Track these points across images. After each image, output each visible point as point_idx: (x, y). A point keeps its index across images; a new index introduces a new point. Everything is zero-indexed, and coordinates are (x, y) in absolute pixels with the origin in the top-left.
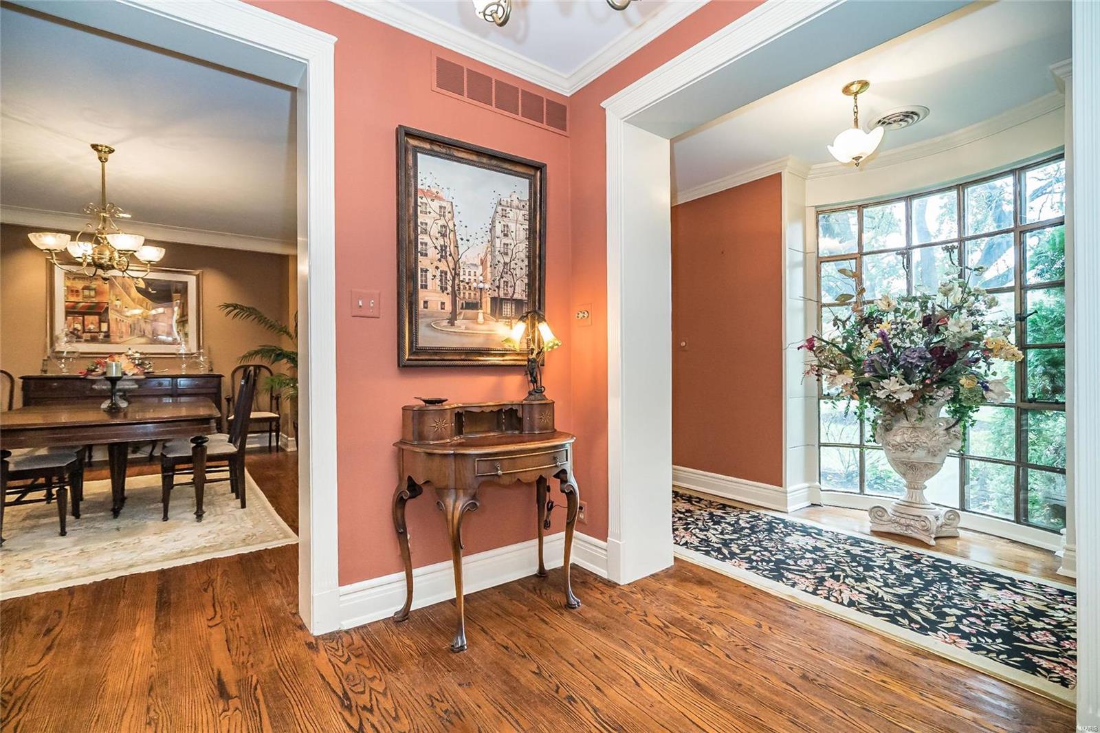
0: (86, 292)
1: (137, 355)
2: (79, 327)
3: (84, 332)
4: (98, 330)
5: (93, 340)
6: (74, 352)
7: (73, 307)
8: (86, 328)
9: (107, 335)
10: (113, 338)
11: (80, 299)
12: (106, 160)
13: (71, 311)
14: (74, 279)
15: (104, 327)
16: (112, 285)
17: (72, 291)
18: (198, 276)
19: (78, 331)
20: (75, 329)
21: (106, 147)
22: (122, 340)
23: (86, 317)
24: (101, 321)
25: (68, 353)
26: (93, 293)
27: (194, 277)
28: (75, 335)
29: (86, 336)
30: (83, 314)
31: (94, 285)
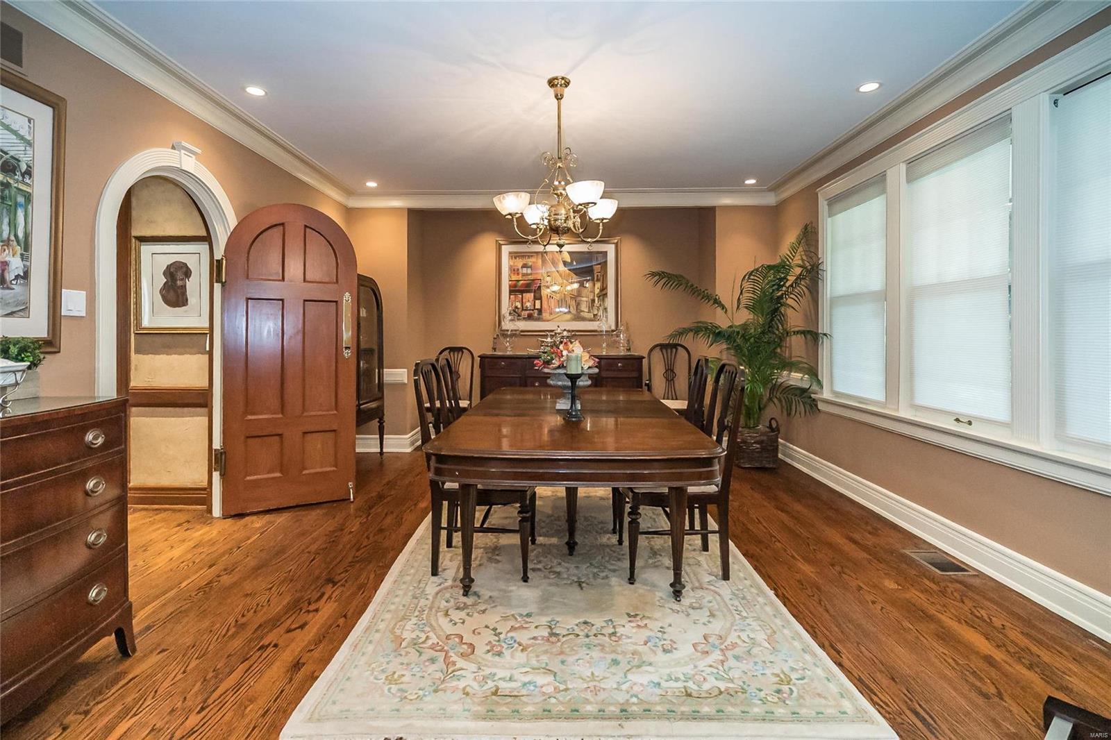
0: (525, 271)
1: (565, 333)
2: (519, 305)
3: (523, 310)
4: (532, 308)
5: (530, 317)
6: (516, 330)
7: (515, 286)
8: (524, 306)
9: (540, 311)
10: (545, 315)
11: (520, 277)
12: (562, 96)
13: (514, 290)
14: (515, 258)
15: (538, 306)
16: (544, 261)
17: (514, 271)
18: (616, 244)
19: (518, 308)
20: (516, 307)
21: (563, 78)
22: (552, 317)
23: (524, 295)
24: (535, 299)
25: (512, 331)
26: (529, 271)
27: (613, 246)
28: (516, 314)
29: (525, 314)
30: (522, 292)
31: (530, 261)
